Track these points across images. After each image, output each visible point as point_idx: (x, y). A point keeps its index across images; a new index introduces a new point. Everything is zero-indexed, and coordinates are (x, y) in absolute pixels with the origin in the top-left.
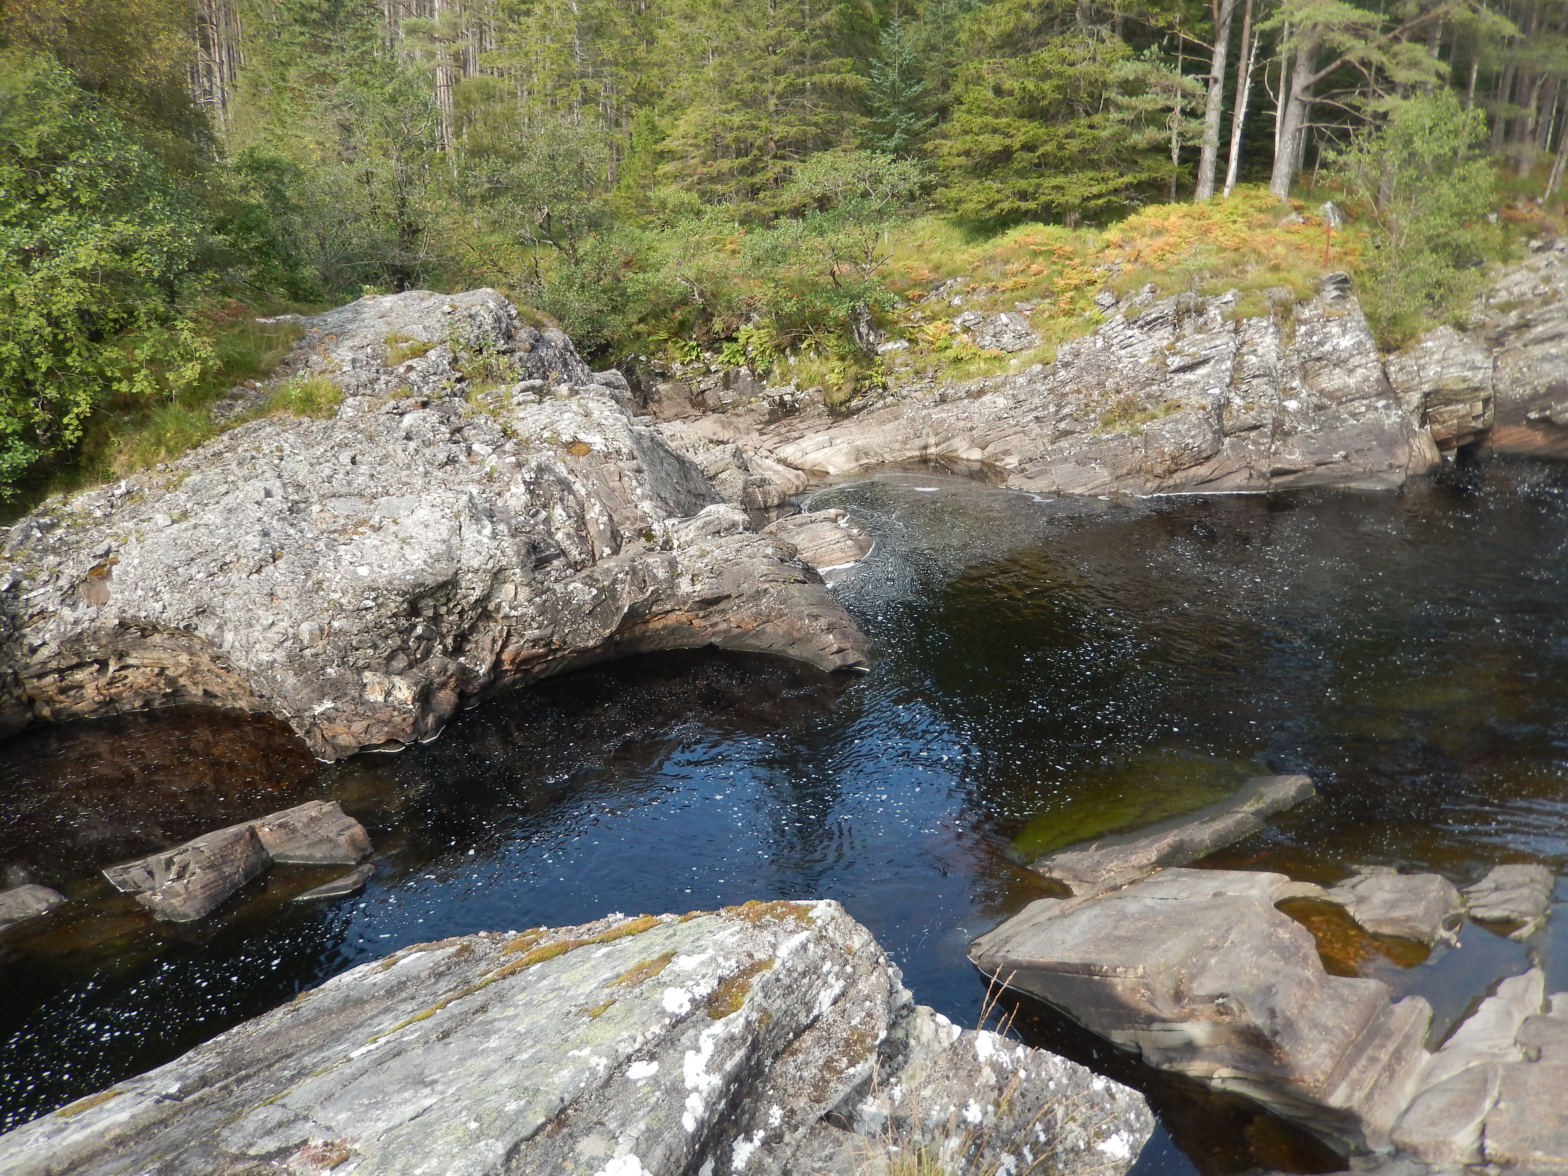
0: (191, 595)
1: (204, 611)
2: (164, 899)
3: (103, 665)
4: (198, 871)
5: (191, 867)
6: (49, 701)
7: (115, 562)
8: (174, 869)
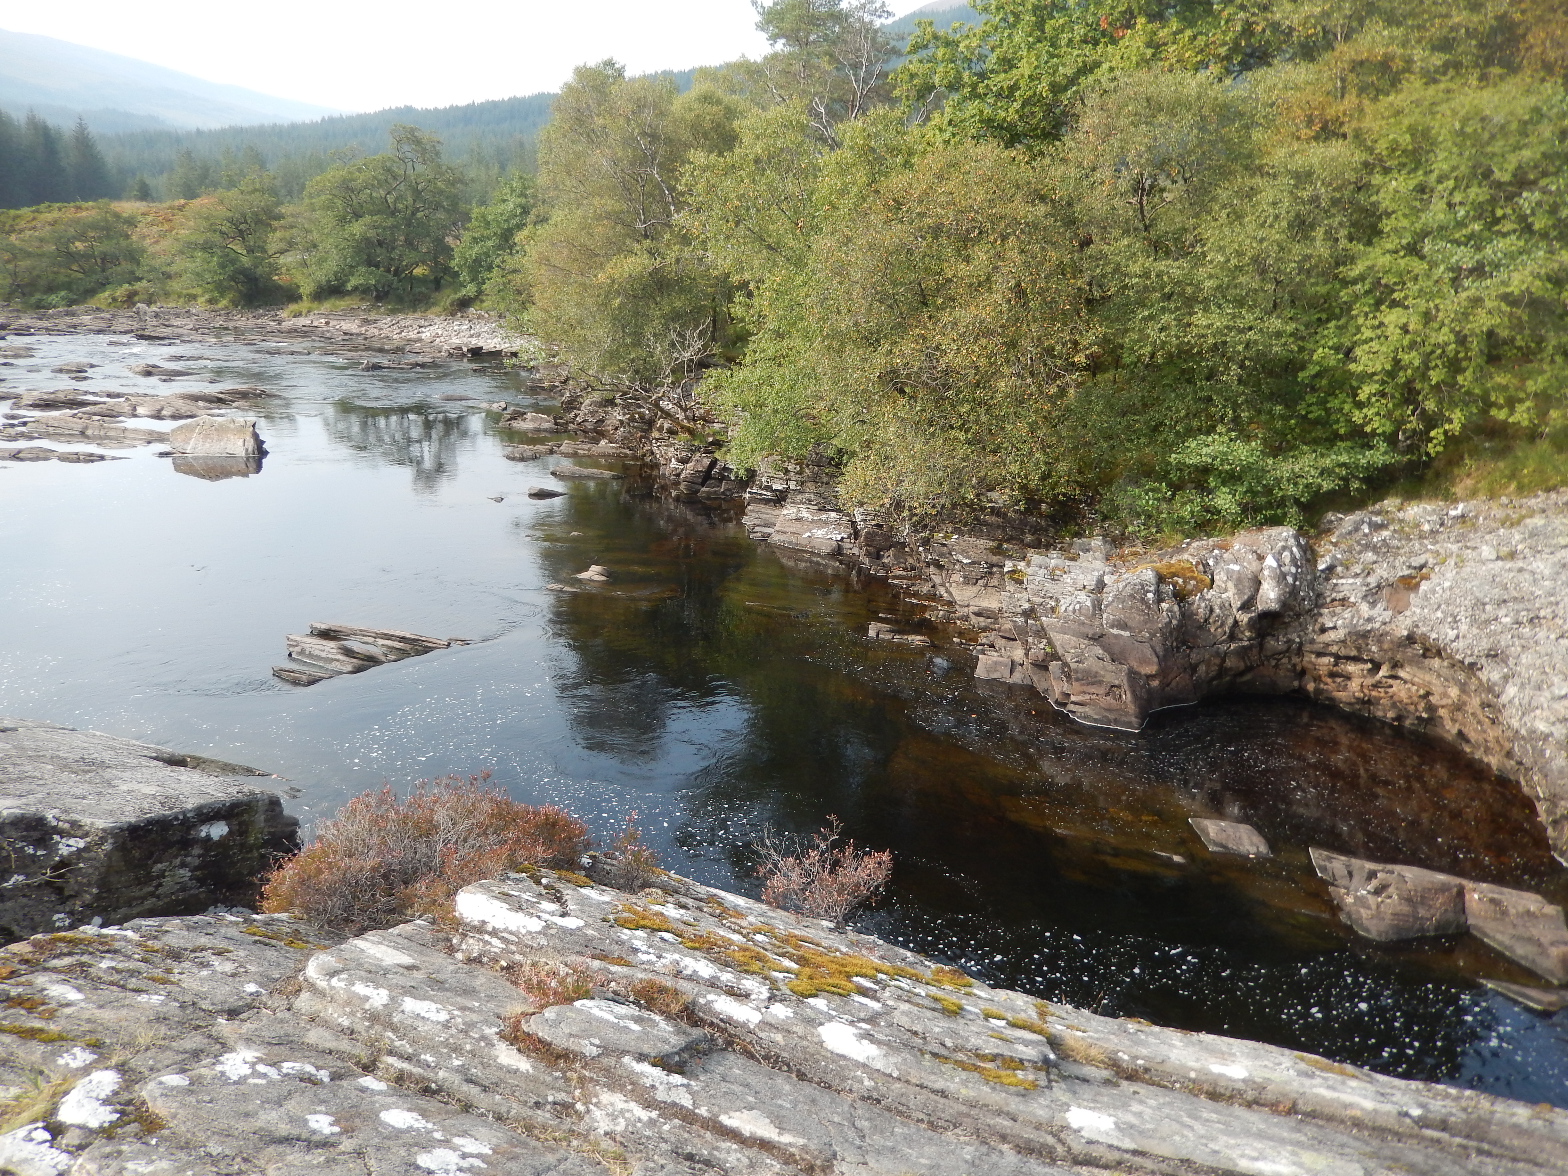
0: (1489, 636)
1: (1496, 656)
2: (1355, 904)
3: (1376, 667)
4: (1395, 897)
5: (1391, 890)
6: (1317, 679)
7: (1426, 578)
8: (1374, 883)
